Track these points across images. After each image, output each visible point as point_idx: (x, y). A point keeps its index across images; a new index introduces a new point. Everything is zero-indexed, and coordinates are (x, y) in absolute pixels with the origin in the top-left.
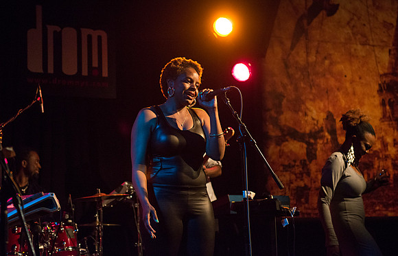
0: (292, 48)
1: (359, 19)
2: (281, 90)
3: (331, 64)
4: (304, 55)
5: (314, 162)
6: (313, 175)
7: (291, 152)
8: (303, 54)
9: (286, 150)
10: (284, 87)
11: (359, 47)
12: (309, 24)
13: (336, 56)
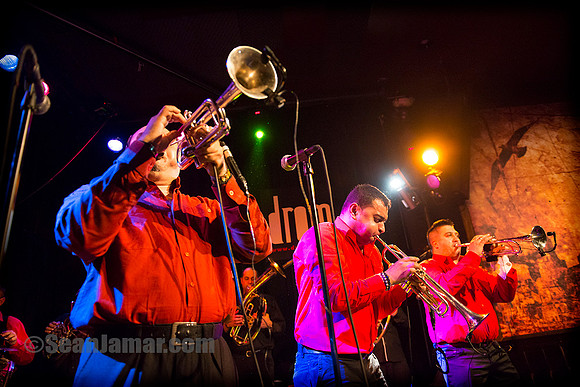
0: (493, 188)
1: (548, 154)
2: (491, 223)
3: (533, 194)
4: (506, 191)
5: (539, 280)
6: (541, 292)
8: (504, 191)
10: (494, 220)
11: (556, 176)
12: (503, 167)
13: (536, 187)
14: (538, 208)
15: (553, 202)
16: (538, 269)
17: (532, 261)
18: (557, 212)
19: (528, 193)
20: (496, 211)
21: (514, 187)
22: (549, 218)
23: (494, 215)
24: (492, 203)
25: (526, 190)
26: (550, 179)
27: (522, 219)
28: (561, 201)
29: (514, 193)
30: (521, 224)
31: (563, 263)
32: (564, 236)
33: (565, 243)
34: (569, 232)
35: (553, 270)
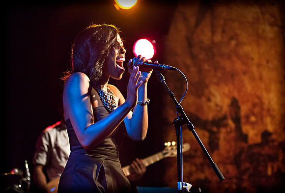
4: (210, 34)
5: (216, 153)
8: (208, 33)
11: (268, 28)
13: (243, 37)
14: (238, 65)
15: (256, 60)
16: (218, 139)
17: (215, 129)
18: (256, 74)
19: (233, 43)
20: (193, 57)
21: (219, 30)
22: (246, 79)
23: (189, 61)
24: (190, 45)
25: (232, 38)
26: (260, 31)
27: (219, 74)
28: (264, 62)
29: (218, 38)
30: (215, 80)
31: (244, 137)
32: (254, 105)
33: (253, 114)
34: (262, 103)
35: (233, 143)
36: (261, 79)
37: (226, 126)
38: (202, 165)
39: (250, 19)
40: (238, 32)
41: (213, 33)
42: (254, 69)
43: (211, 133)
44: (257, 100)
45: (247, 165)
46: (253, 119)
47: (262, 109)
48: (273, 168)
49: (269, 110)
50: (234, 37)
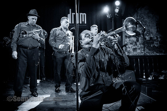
5: (138, 42)
6: (138, 45)
7: (132, 40)
9: (131, 39)
11: (151, 15)
16: (139, 39)
18: (148, 25)
21: (139, 16)
25: (142, 17)
28: (150, 22)
31: (145, 39)
32: (148, 32)
33: (148, 34)
34: (150, 31)
35: (142, 40)
36: (149, 26)
37: (141, 36)
38: (135, 45)
39: (147, 13)
40: (144, 16)
41: (137, 17)
42: (148, 24)
43: (137, 38)
44: (149, 31)
45: (146, 45)
46: (148, 35)
47: (150, 32)
48: (153, 45)
49: (152, 33)
50: (143, 17)
